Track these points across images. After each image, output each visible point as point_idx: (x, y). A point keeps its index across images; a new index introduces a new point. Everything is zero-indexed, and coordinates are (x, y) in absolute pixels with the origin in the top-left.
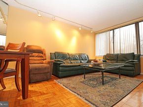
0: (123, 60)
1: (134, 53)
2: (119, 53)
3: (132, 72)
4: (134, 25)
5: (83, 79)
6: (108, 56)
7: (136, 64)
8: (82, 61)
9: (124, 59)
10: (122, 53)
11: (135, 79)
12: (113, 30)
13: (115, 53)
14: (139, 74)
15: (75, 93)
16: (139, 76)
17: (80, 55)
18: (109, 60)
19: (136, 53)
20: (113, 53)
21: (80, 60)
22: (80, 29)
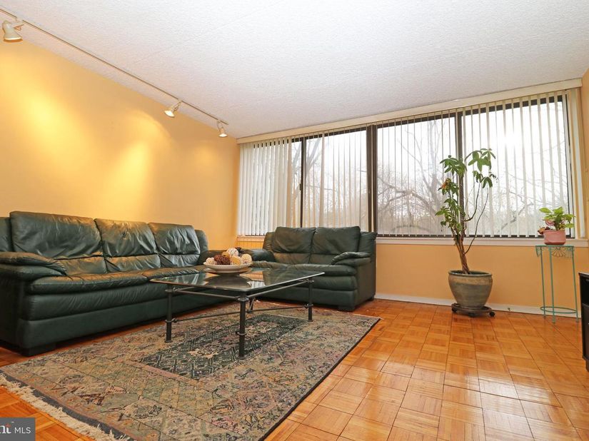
0: (327, 253)
1: (358, 228)
2: (317, 226)
3: (350, 293)
4: (364, 133)
5: (162, 340)
6: (280, 236)
7: (362, 265)
8: (174, 260)
9: (331, 248)
10: (325, 226)
11: (357, 316)
13: (306, 226)
14: (371, 299)
15: (93, 422)
16: (370, 304)
17: (164, 232)
18: (283, 251)
19: (364, 229)
20: (297, 226)
21: (162, 254)
22: (170, 113)
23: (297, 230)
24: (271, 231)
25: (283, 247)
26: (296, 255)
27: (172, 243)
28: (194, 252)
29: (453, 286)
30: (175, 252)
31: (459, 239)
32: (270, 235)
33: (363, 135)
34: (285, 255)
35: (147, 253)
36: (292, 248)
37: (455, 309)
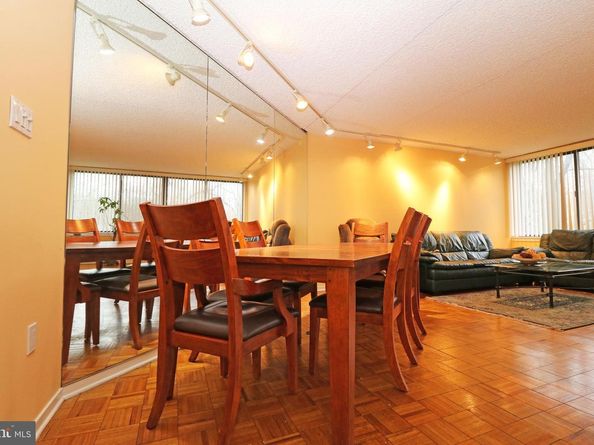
5: (494, 297)
6: (557, 238)
8: (474, 254)
12: (574, 152)
13: (584, 228)
17: (464, 237)
18: (561, 250)
21: (466, 251)
22: (462, 159)
23: (575, 233)
24: (547, 233)
25: (560, 246)
26: (575, 253)
27: (471, 244)
28: (484, 250)
30: (474, 250)
32: (546, 237)
34: (564, 253)
35: (459, 251)
36: (572, 247)
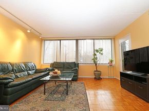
1: (75, 62)
2: (65, 61)
6: (55, 64)
12: (60, 40)
20: (59, 61)
21: (27, 71)
22: (29, 31)
27: (29, 68)
28: (34, 69)
29: (95, 74)
31: (96, 65)
33: (75, 41)
35: (24, 71)
37: (95, 78)
